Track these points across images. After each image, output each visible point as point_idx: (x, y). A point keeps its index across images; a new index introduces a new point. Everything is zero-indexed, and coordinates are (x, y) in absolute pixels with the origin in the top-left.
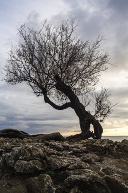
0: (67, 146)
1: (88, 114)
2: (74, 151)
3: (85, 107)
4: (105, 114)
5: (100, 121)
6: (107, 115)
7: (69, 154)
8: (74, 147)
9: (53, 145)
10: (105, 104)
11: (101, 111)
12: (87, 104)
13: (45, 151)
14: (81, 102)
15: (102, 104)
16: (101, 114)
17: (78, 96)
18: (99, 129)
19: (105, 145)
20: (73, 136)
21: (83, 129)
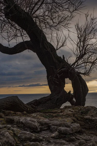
0: (46, 124)
1: (62, 61)
2: (60, 132)
3: (57, 50)
4: (92, 61)
5: (84, 74)
6: (95, 63)
7: (53, 138)
8: (60, 125)
9: (22, 123)
10: (92, 44)
11: (86, 57)
12: (60, 44)
13: (15, 135)
14: (49, 40)
15: (88, 45)
17: (44, 30)
18: (81, 88)
20: (37, 100)
21: (53, 87)
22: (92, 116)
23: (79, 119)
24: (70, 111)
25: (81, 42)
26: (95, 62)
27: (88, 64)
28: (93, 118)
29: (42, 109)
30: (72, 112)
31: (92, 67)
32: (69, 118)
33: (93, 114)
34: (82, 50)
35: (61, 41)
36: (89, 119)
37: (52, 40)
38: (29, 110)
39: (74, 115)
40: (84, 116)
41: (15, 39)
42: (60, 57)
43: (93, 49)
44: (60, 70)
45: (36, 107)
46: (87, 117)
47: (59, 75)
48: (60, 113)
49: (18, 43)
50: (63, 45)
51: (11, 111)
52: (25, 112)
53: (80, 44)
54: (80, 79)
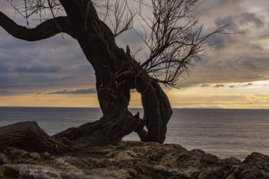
1: (125, 56)
3: (116, 36)
4: (180, 58)
5: (165, 82)
6: (186, 62)
10: (181, 28)
11: (168, 50)
12: (122, 25)
14: (101, 18)
15: (173, 29)
16: (169, 60)
18: (158, 107)
19: (194, 170)
20: (75, 128)
21: (106, 104)
22: (169, 165)
23: (144, 170)
24: (129, 154)
25: (159, 23)
26: (185, 60)
27: (172, 63)
28: (170, 170)
29: (83, 145)
30: (133, 156)
31: (179, 71)
32: (122, 170)
33: (171, 162)
34: (163, 38)
35: (123, 20)
36: (162, 171)
37: (107, 17)
38: (57, 147)
39: (135, 163)
40: (153, 164)
41: (39, 12)
42: (122, 50)
43: (182, 38)
44: (121, 74)
45: (73, 142)
46: (159, 167)
47: (118, 82)
48: (110, 157)
49: (43, 21)
50: (126, 28)
51: (22, 151)
52: (47, 154)
53: (158, 27)
54: (157, 92)
